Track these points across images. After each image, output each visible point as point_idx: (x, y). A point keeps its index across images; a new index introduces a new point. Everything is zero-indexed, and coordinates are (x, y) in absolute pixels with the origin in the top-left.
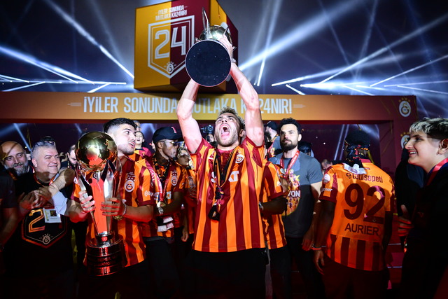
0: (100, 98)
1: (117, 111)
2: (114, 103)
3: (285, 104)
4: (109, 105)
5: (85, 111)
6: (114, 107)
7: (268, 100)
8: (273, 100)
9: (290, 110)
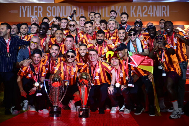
0: (30, 7)
1: (42, 16)
2: (40, 10)
3: (164, 10)
4: (36, 11)
5: (20, 16)
6: (40, 13)
7: (151, 6)
8: (155, 7)
9: (168, 14)
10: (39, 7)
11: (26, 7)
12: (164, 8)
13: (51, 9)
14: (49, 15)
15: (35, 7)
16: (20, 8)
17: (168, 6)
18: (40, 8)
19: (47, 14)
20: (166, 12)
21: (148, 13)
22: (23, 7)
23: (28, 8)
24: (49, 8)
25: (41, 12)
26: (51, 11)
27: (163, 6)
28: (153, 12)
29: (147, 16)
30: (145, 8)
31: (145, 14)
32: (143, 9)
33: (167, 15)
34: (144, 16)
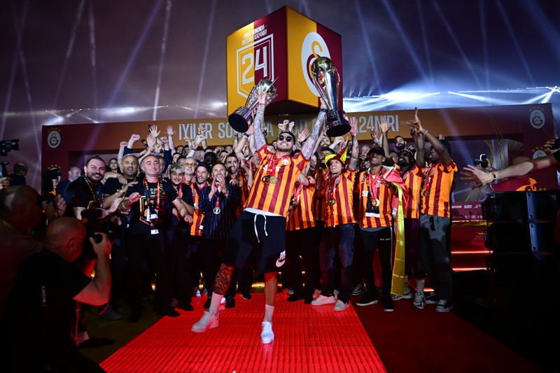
0: (194, 125)
1: (211, 137)
2: (209, 129)
3: (391, 121)
5: (180, 139)
6: (208, 133)
7: (371, 117)
8: (377, 118)
9: (397, 127)
10: (207, 124)
11: (188, 125)
12: (391, 119)
13: (224, 127)
14: (222, 135)
15: (200, 125)
16: (180, 128)
17: (397, 116)
18: (209, 126)
19: (219, 134)
20: (395, 125)
21: (368, 127)
22: (183, 125)
23: (191, 127)
24: (221, 126)
25: (210, 132)
26: (224, 129)
27: (389, 117)
28: (374, 125)
29: (365, 131)
30: (363, 120)
31: (363, 129)
32: (360, 121)
33: (395, 129)
34: (361, 132)
